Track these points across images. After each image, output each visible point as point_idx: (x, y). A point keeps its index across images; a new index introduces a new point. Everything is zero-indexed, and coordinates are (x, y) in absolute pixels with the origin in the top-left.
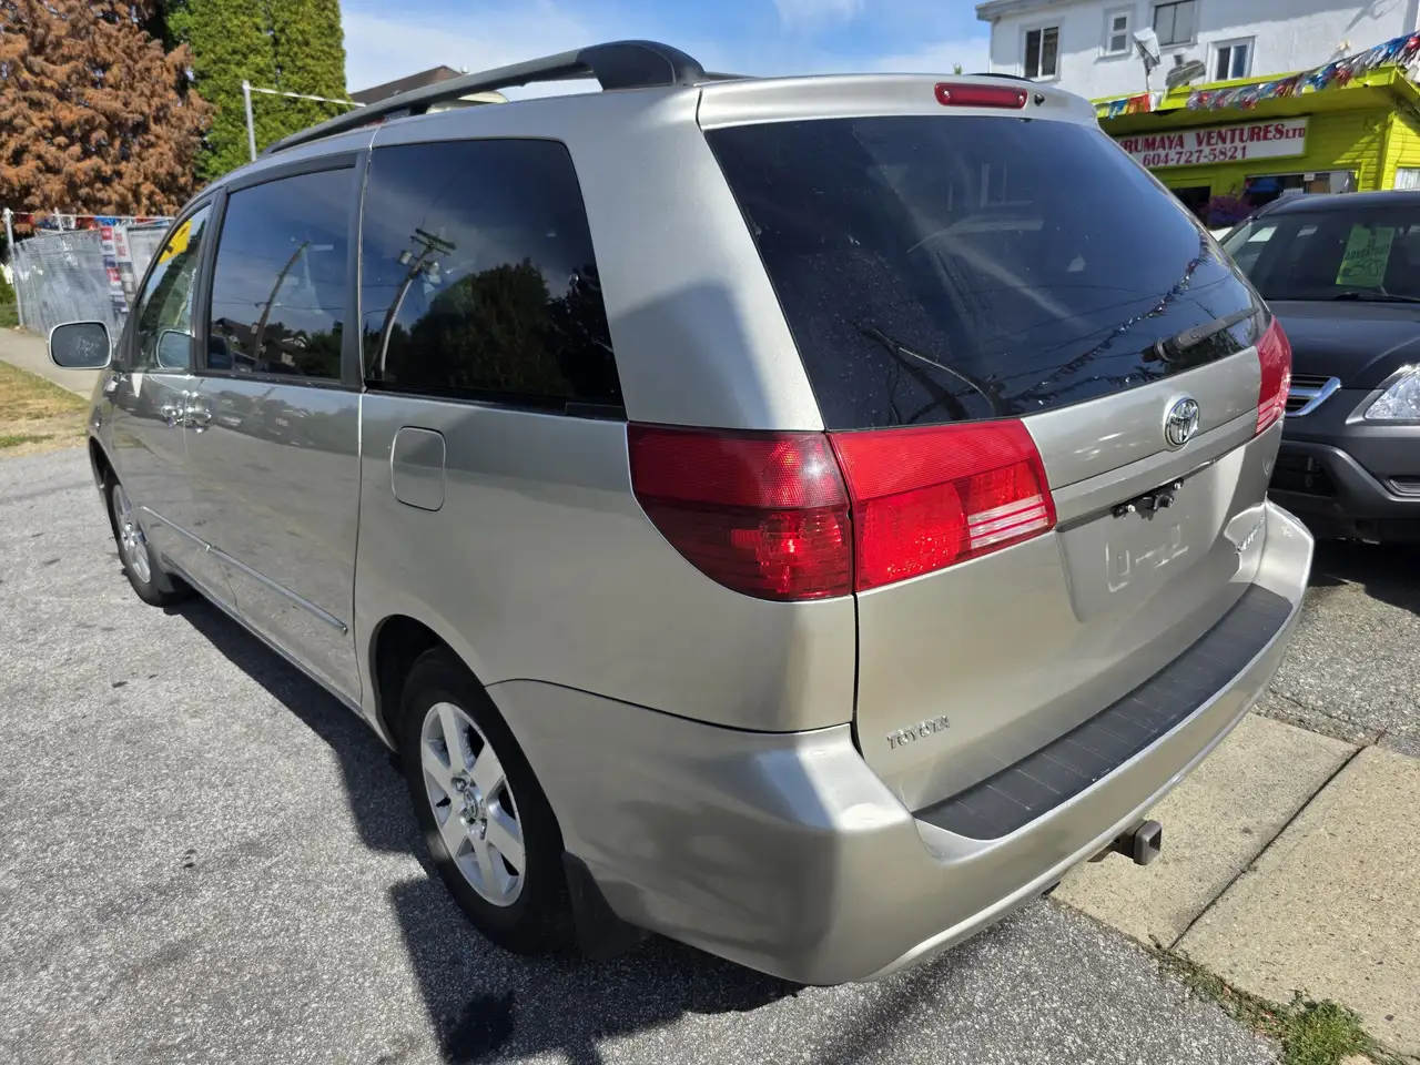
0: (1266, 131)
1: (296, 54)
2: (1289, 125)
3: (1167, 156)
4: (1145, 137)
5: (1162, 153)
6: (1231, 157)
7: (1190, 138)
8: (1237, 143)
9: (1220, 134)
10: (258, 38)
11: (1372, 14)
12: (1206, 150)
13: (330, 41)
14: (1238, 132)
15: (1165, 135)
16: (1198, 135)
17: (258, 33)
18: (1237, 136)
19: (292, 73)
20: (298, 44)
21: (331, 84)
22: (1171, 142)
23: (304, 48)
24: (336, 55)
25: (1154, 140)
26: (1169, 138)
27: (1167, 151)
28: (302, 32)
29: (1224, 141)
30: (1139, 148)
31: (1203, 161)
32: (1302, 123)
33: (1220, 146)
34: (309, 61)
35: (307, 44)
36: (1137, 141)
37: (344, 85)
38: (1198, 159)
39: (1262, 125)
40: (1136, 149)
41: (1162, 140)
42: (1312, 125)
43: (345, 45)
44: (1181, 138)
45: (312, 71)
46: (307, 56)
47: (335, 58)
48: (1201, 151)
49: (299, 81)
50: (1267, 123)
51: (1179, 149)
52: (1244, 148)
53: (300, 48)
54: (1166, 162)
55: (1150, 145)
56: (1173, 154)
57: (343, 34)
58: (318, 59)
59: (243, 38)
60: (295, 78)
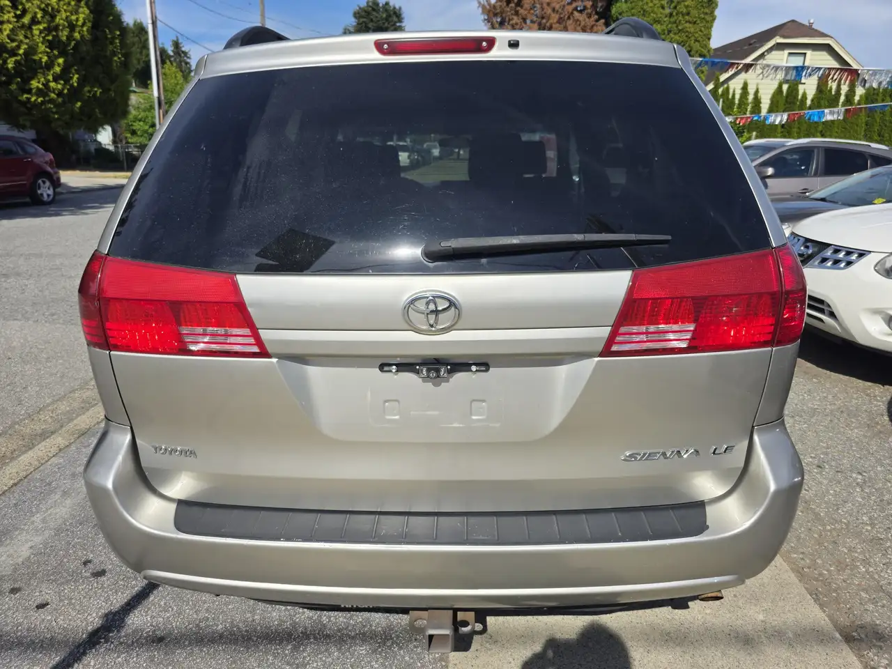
1: (680, 21)
10: (661, 14)
13: (707, 10)
17: (662, 10)
19: (675, 34)
20: (683, 15)
21: (699, 39)
23: (687, 17)
24: (708, 19)
28: (687, 7)
34: (687, 25)
35: (688, 14)
37: (709, 39)
43: (717, 13)
45: (687, 31)
46: (686, 22)
47: (707, 22)
49: (678, 38)
53: (683, 18)
57: (717, 5)
58: (695, 23)
59: (652, 14)
60: (677, 37)
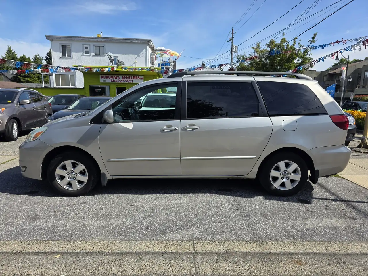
0: (136, 78)
2: (140, 77)
3: (116, 80)
4: (111, 76)
5: (115, 80)
6: (130, 82)
7: (121, 77)
8: (131, 79)
9: (127, 77)
11: (139, 56)
12: (125, 80)
14: (130, 77)
15: (115, 76)
16: (122, 77)
18: (130, 78)
22: (117, 78)
25: (113, 76)
26: (116, 77)
27: (116, 79)
29: (128, 78)
30: (110, 78)
31: (124, 82)
32: (143, 77)
33: (127, 79)
36: (109, 76)
38: (123, 82)
39: (135, 76)
40: (109, 78)
41: (115, 77)
42: (144, 77)
44: (119, 77)
48: (124, 80)
50: (136, 76)
51: (118, 79)
52: (132, 80)
54: (116, 81)
55: (112, 78)
56: (117, 80)
